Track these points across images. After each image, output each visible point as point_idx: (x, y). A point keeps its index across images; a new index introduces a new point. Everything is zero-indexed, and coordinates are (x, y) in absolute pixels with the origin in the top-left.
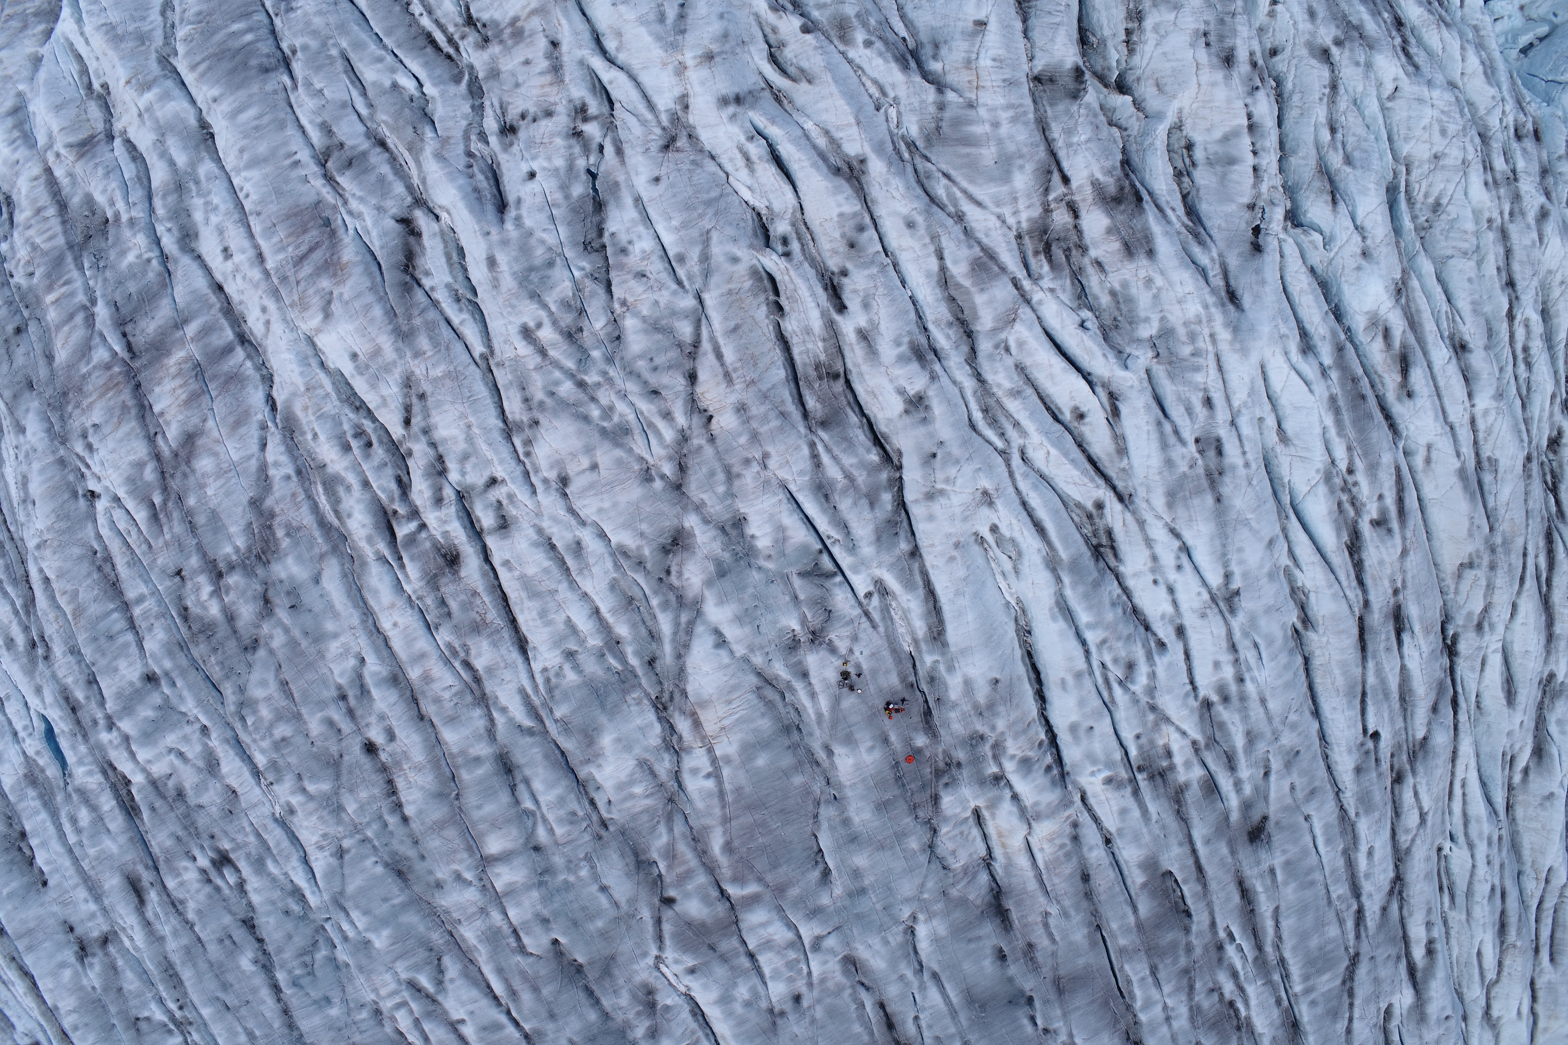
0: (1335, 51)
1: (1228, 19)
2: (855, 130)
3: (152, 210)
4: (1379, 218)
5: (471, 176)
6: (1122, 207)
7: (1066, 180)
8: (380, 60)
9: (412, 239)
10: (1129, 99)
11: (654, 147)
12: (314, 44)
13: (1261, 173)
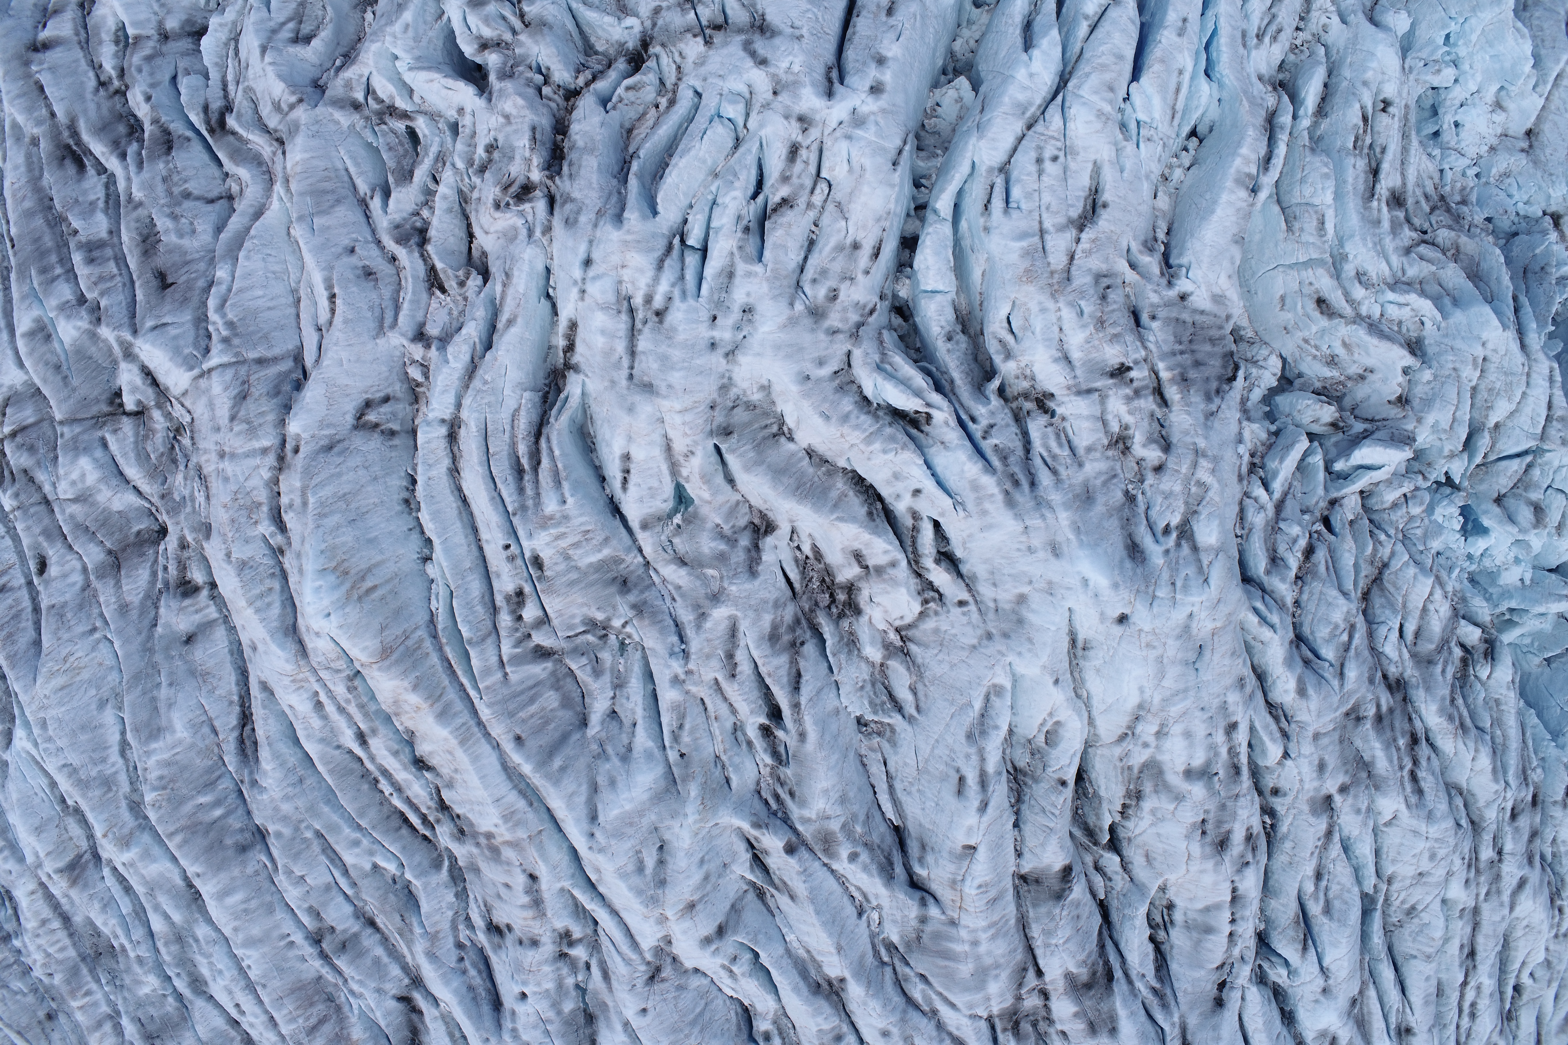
0: (1338, 799)
1: (1229, 804)
2: (835, 959)
3: (157, 951)
4: (1346, 964)
5: (464, 972)
6: (1092, 992)
7: (1039, 973)
8: (356, 843)
9: (414, 1016)
10: (1118, 859)
11: (640, 982)
12: (287, 831)
13: (1235, 938)
